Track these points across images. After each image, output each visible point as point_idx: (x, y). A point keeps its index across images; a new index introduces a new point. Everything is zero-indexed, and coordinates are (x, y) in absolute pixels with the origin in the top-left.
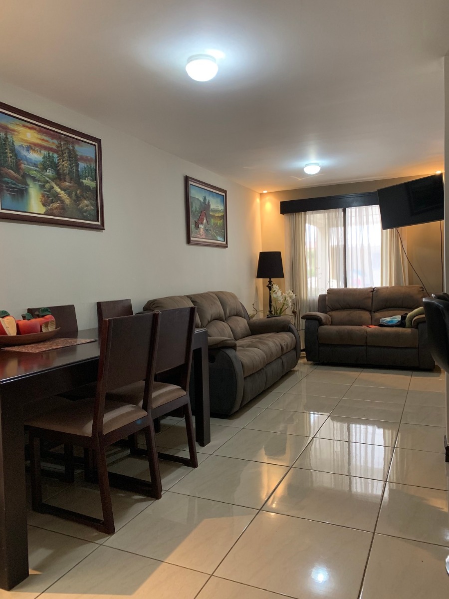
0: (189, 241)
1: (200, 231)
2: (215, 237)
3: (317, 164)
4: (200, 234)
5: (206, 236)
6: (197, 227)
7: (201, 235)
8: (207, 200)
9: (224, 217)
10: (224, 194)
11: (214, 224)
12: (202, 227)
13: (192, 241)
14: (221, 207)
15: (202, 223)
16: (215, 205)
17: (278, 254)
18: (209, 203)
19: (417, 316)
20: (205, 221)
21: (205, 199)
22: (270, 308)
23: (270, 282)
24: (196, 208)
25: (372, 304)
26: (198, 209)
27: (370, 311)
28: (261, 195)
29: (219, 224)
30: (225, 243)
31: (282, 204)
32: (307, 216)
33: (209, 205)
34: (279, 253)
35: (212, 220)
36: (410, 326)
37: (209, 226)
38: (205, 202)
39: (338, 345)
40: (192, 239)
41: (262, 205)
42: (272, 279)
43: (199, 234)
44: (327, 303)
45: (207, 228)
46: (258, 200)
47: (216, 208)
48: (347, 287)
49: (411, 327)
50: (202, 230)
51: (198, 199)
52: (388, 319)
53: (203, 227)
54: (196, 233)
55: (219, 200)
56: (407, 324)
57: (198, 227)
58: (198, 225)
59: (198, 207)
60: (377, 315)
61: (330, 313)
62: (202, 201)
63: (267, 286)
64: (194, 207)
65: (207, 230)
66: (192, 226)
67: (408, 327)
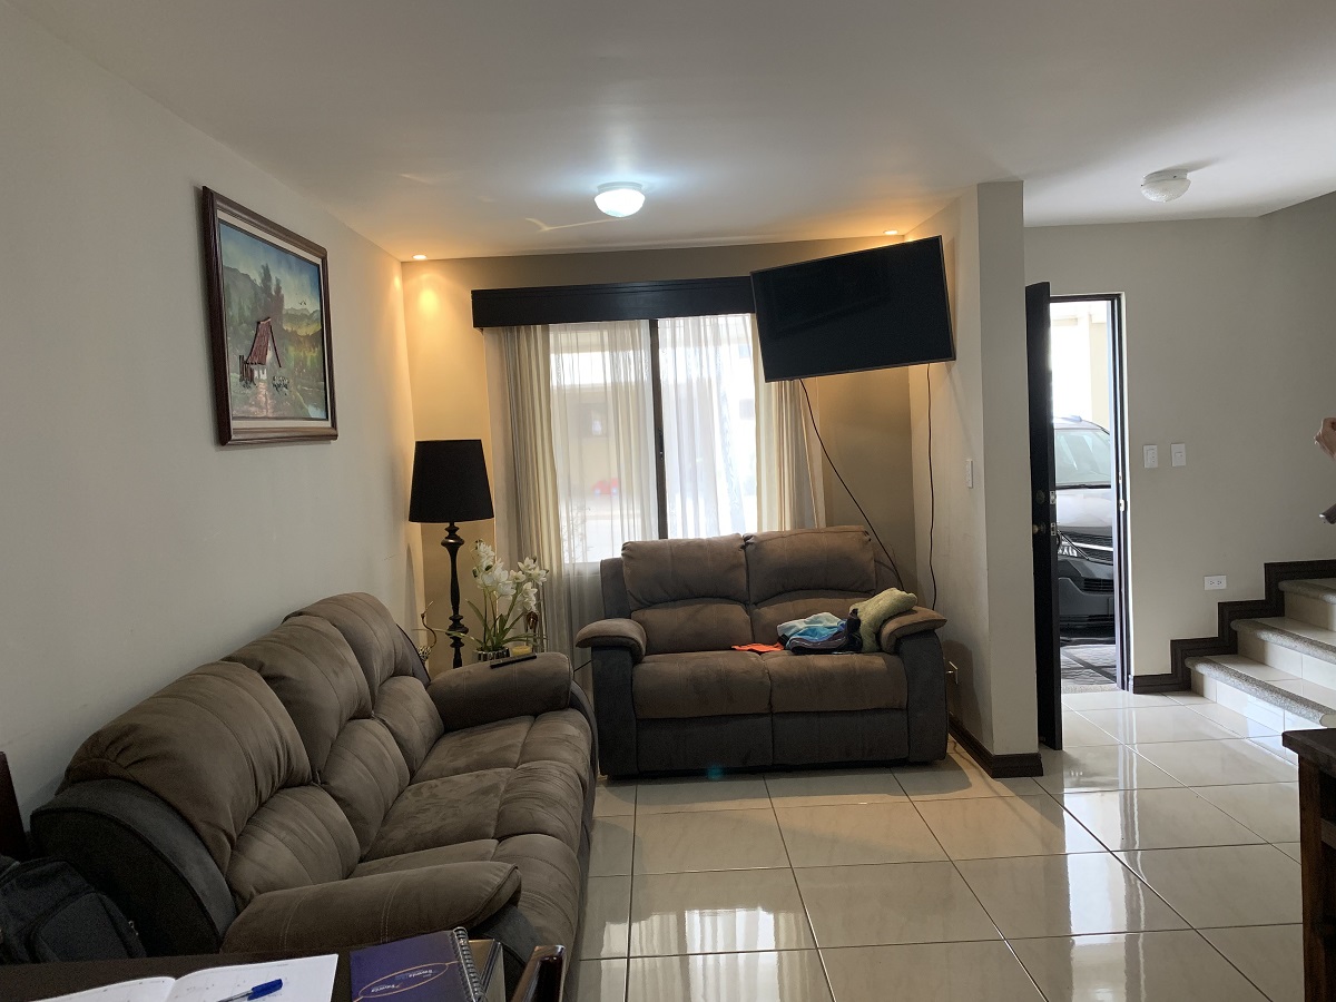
0: (223, 435)
1: (257, 394)
2: (302, 407)
3: (636, 186)
4: (258, 404)
5: (275, 408)
6: (248, 378)
7: (261, 408)
8: (274, 281)
9: (324, 338)
10: (319, 261)
11: (297, 364)
12: (261, 375)
13: (238, 431)
14: (313, 306)
15: (262, 363)
16: (297, 298)
17: (474, 447)
18: (278, 289)
19: (891, 618)
20: (270, 355)
21: (267, 277)
22: (456, 608)
23: (452, 531)
24: (241, 308)
25: (748, 582)
26: (247, 313)
27: (745, 603)
28: (406, 266)
29: (309, 363)
30: (328, 424)
31: (478, 297)
32: (551, 336)
33: (279, 299)
34: (478, 443)
35: (292, 351)
36: (876, 648)
37: (283, 371)
38: (266, 288)
39: (691, 719)
40: (234, 424)
41: (410, 299)
42: (456, 524)
43: (254, 404)
44: (629, 588)
45: (277, 382)
46: (397, 282)
47: (299, 307)
48: (671, 536)
49: (879, 648)
50: (262, 385)
51: (247, 276)
52: (800, 624)
53: (264, 377)
54: (246, 401)
55: (306, 279)
56: (868, 642)
57: (252, 380)
58: (252, 371)
59: (247, 305)
60: (768, 612)
61: (638, 614)
62: (259, 282)
63: (444, 544)
64: (237, 307)
65: (277, 387)
66: (234, 377)
67: (871, 652)
